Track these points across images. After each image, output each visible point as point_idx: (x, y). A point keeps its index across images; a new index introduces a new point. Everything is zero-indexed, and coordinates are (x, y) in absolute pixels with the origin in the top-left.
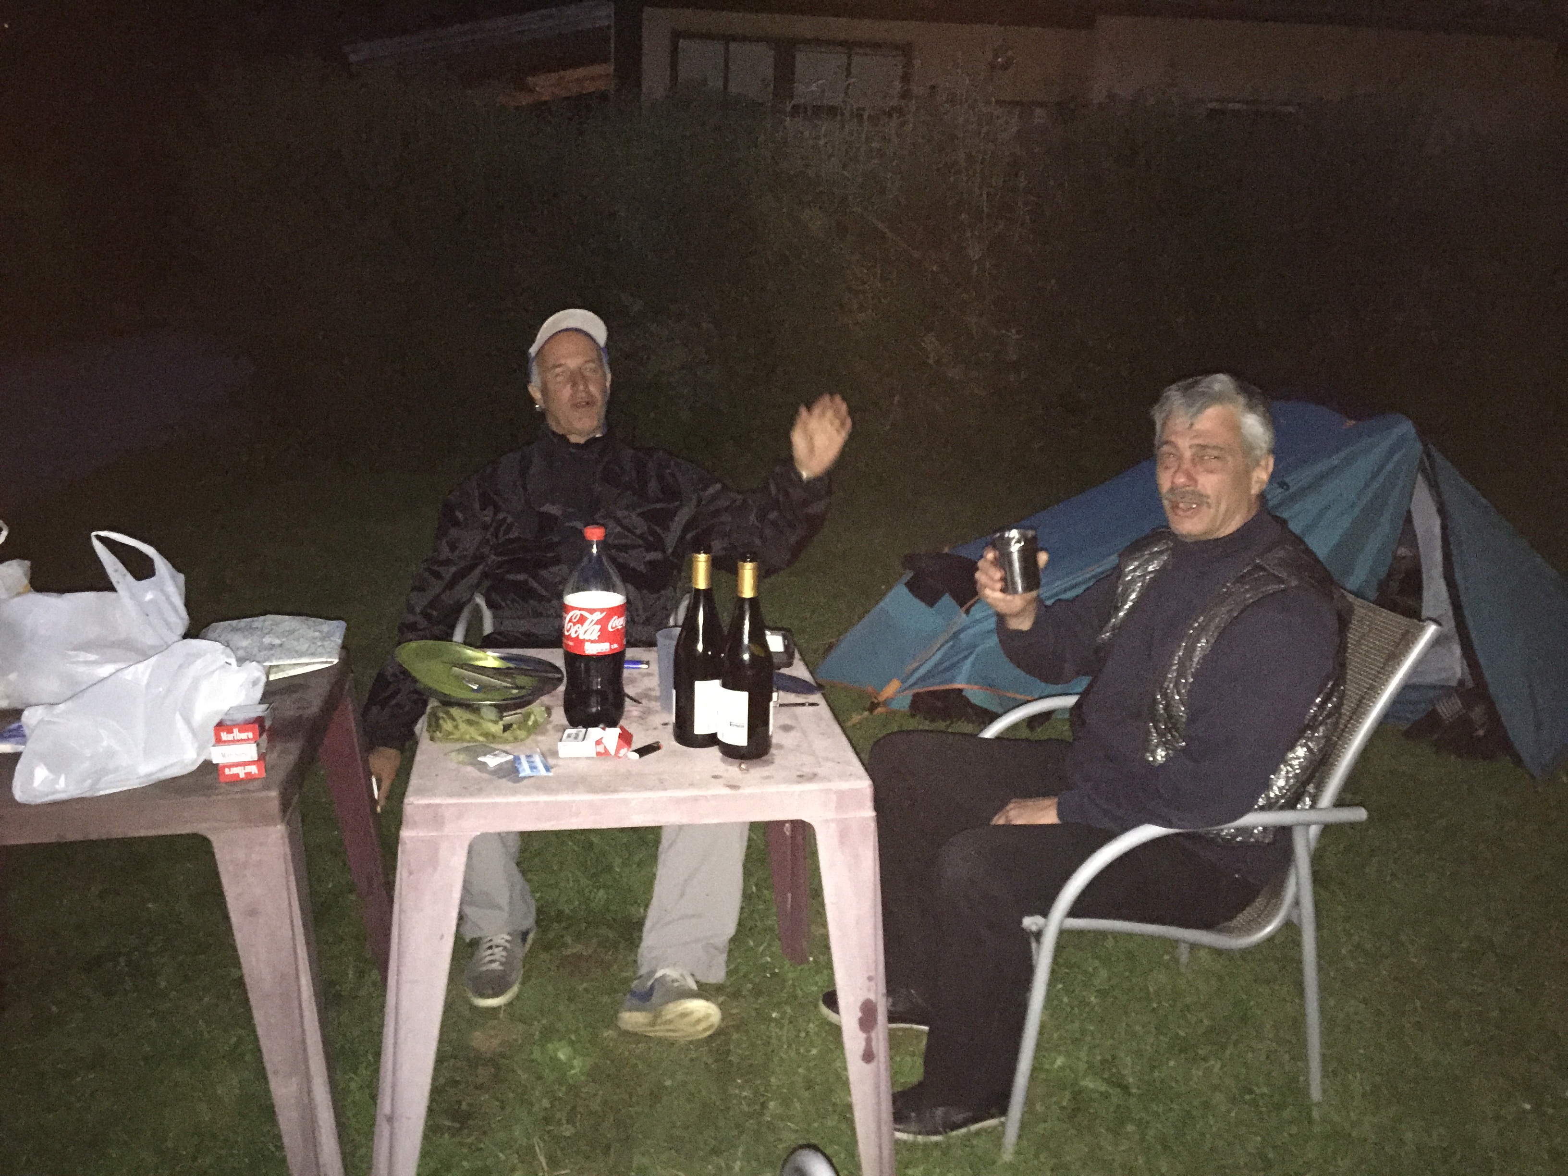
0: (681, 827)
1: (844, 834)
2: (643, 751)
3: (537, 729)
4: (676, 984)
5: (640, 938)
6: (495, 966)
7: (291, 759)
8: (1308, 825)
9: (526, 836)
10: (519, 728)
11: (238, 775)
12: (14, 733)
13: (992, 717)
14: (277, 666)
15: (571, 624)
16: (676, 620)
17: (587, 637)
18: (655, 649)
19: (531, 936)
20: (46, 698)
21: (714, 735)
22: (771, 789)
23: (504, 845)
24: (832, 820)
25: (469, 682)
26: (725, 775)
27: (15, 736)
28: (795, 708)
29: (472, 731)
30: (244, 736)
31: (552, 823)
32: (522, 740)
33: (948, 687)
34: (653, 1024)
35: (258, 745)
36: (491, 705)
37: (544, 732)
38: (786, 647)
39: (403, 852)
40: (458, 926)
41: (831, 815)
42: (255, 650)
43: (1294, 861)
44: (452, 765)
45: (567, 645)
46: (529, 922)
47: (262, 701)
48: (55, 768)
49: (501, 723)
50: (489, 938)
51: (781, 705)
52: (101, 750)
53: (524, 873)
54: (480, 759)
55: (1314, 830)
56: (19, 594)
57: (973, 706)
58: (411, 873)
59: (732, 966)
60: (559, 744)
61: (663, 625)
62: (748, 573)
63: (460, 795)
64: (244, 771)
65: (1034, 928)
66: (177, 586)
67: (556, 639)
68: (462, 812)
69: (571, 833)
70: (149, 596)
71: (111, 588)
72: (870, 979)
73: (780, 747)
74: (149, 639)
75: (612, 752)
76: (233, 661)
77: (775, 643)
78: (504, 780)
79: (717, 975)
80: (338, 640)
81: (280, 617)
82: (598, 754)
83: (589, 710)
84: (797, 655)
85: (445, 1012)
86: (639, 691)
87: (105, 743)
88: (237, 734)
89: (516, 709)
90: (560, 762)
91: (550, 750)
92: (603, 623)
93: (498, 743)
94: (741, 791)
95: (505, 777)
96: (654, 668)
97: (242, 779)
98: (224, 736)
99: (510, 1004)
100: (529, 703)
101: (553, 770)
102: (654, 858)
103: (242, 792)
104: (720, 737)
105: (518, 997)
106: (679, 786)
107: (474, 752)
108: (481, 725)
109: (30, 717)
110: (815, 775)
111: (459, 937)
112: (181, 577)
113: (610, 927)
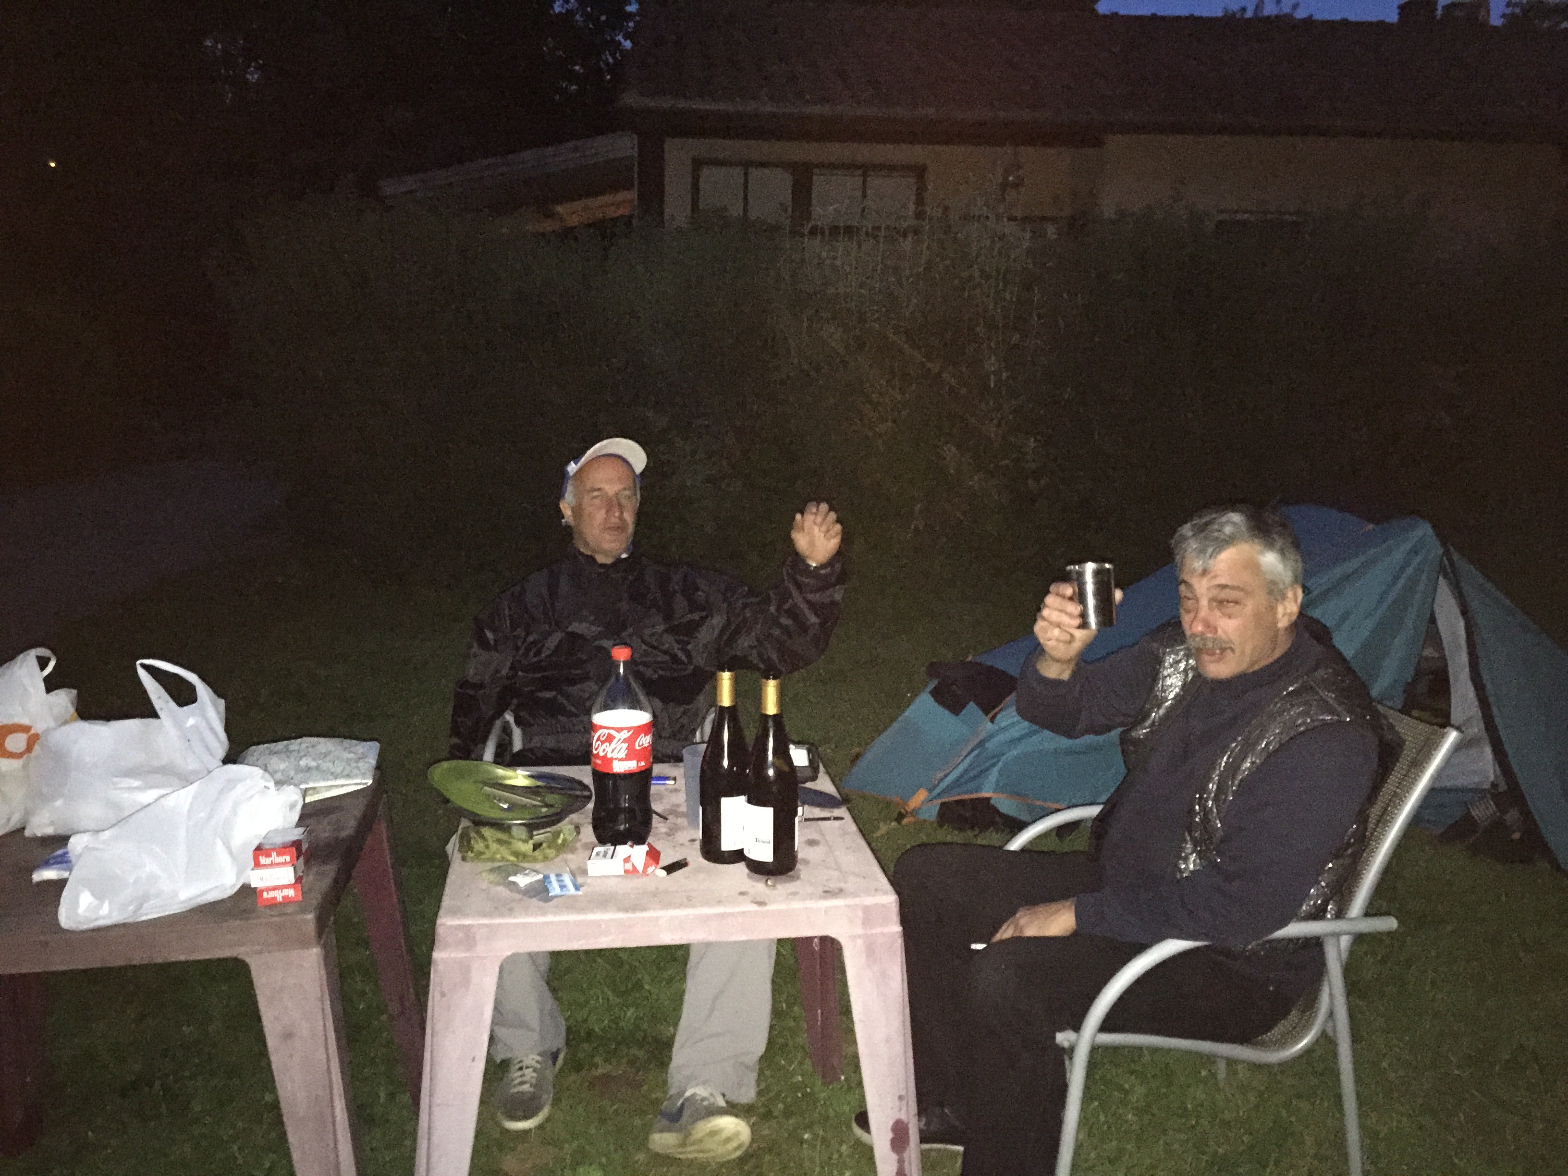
0: (708, 945)
1: (870, 950)
2: (671, 869)
3: (565, 847)
4: (705, 1103)
5: (670, 1059)
6: (526, 1087)
7: (326, 883)
8: (1337, 935)
9: (556, 955)
10: (549, 847)
11: (275, 898)
12: (59, 859)
13: (1019, 826)
14: (314, 788)
15: (599, 742)
16: (702, 737)
17: (615, 755)
18: (681, 764)
19: (561, 1056)
20: (92, 825)
21: (741, 851)
22: (796, 905)
23: (534, 963)
24: (859, 936)
25: (500, 800)
26: (752, 891)
27: (58, 863)
28: (820, 822)
29: (504, 852)
30: (282, 859)
31: (581, 942)
32: (552, 859)
33: (974, 796)
34: (683, 1145)
35: (295, 868)
36: (521, 824)
37: (573, 850)
38: (811, 761)
39: (436, 971)
40: (490, 1046)
41: (859, 931)
42: (292, 773)
43: (1327, 972)
44: (484, 885)
45: (596, 764)
46: (559, 1042)
47: (298, 825)
48: (99, 896)
49: (531, 842)
50: (519, 1060)
51: (806, 820)
52: (144, 875)
53: (553, 990)
54: (511, 879)
55: (1345, 941)
56: (65, 723)
57: (1002, 815)
58: (443, 995)
59: (763, 1086)
60: (589, 862)
61: (688, 740)
62: (771, 690)
63: (490, 915)
64: (281, 895)
65: (1066, 1044)
66: (218, 713)
67: (584, 756)
68: (493, 930)
69: (600, 952)
70: (191, 722)
71: (154, 715)
72: (900, 1098)
73: (806, 862)
74: (192, 765)
75: (640, 868)
76: (271, 784)
77: (799, 757)
78: (534, 899)
79: (748, 1094)
80: (373, 761)
81: (316, 739)
82: (626, 871)
83: (616, 828)
84: (822, 769)
85: (477, 1137)
86: (668, 807)
87: (147, 869)
88: (275, 858)
89: (547, 827)
90: (589, 881)
91: (579, 868)
92: (630, 741)
93: (528, 862)
94: (768, 908)
95: (534, 896)
96: (681, 782)
97: (280, 903)
98: (263, 860)
99: (541, 1127)
100: (559, 821)
101: (581, 889)
102: (682, 976)
103: (280, 915)
104: (746, 853)
105: (548, 1120)
106: (706, 903)
107: (504, 871)
108: (510, 843)
109: (76, 844)
110: (841, 890)
111: (489, 1059)
112: (222, 703)
113: (641, 1047)
